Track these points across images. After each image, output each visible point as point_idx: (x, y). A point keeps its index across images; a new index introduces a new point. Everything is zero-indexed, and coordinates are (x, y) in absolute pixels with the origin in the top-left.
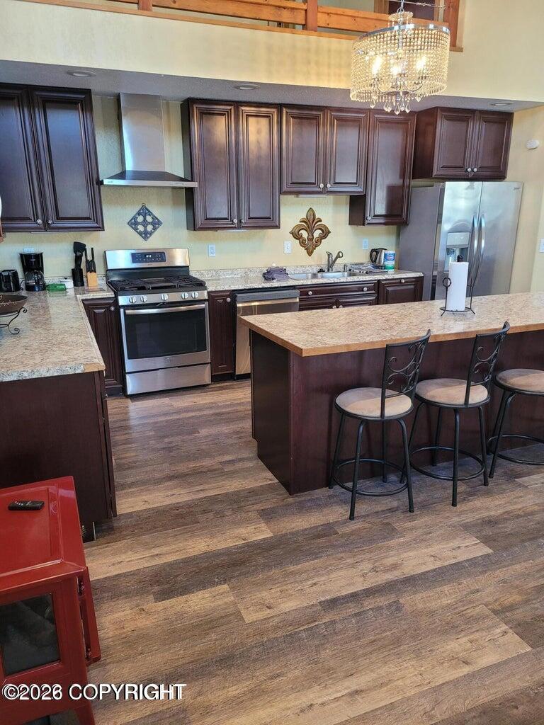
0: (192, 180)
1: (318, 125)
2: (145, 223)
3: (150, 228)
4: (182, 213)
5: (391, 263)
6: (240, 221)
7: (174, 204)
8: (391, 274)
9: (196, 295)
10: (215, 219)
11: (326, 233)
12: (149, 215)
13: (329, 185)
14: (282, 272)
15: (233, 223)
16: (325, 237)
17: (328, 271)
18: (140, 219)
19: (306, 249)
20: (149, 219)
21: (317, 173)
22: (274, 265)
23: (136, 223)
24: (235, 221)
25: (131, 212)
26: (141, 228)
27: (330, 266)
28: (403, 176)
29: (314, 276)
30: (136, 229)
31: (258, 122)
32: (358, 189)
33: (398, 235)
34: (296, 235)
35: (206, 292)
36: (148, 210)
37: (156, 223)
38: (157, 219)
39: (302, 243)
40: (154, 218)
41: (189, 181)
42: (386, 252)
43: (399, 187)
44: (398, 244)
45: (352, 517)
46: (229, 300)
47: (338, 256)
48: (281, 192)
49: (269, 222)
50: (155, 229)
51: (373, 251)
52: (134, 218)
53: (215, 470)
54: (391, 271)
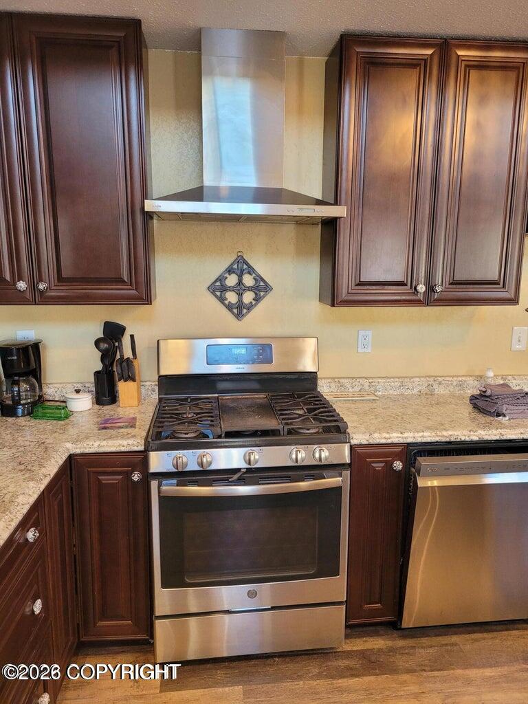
0: (336, 202)
2: (240, 289)
3: (248, 297)
4: (311, 272)
6: (431, 289)
9: (324, 453)
10: (377, 283)
12: (249, 273)
15: (415, 293)
18: (232, 280)
20: (248, 280)
23: (224, 289)
24: (422, 288)
25: (215, 266)
26: (232, 297)
30: (222, 300)
35: (347, 448)
36: (247, 264)
37: (262, 288)
38: (262, 279)
40: (259, 278)
41: (331, 204)
46: (398, 465)
49: (495, 290)
50: (257, 299)
52: (221, 279)
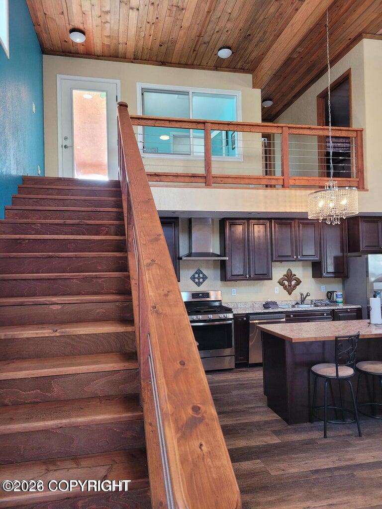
0: (225, 256)
1: (291, 227)
2: (199, 278)
3: (201, 280)
4: (218, 273)
5: (340, 300)
6: (250, 276)
7: (214, 268)
8: (341, 306)
9: (227, 316)
10: (236, 275)
11: (299, 282)
12: (201, 274)
13: (299, 257)
14: (275, 304)
15: (246, 277)
16: (298, 284)
17: (302, 304)
18: (197, 276)
19: (288, 291)
20: (201, 276)
21: (292, 250)
22: (269, 300)
23: (195, 278)
24: (248, 276)
25: (192, 272)
26: (197, 280)
27: (303, 301)
28: (342, 250)
29: (293, 306)
30: (194, 281)
31: (259, 227)
32: (317, 258)
33: (343, 284)
34: (281, 283)
35: (232, 314)
36: (201, 271)
37: (205, 278)
39: (285, 288)
40: (204, 275)
41: (223, 257)
42: (337, 293)
43: (341, 257)
44: (344, 289)
45: (325, 437)
46: (245, 319)
47: (307, 295)
48: (272, 261)
49: (267, 276)
50: (204, 281)
51: (328, 292)
52: (194, 275)
53: (244, 411)
54: (341, 304)
